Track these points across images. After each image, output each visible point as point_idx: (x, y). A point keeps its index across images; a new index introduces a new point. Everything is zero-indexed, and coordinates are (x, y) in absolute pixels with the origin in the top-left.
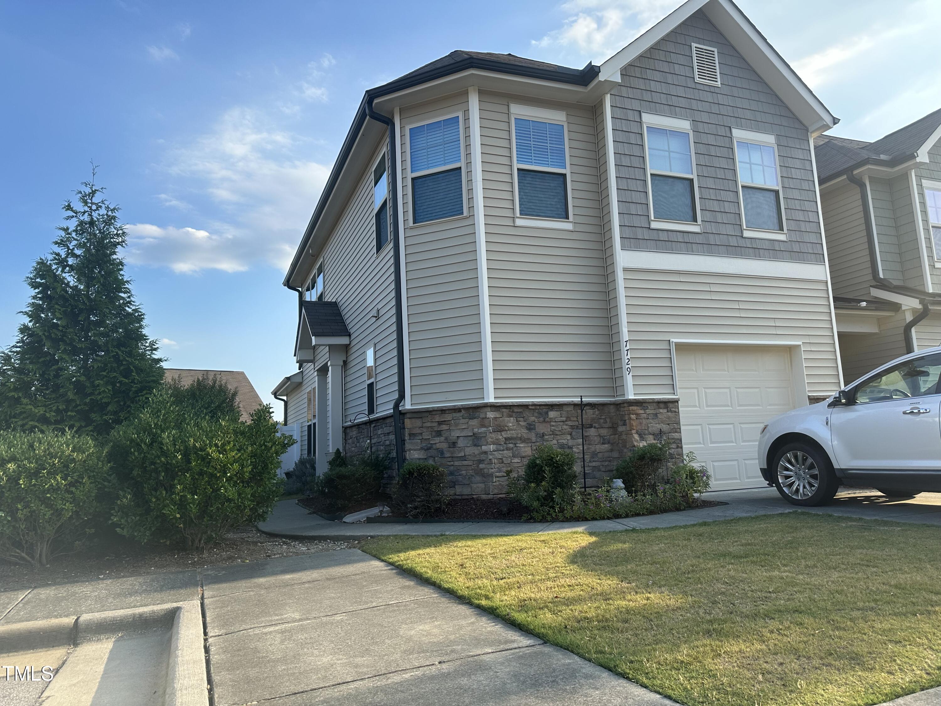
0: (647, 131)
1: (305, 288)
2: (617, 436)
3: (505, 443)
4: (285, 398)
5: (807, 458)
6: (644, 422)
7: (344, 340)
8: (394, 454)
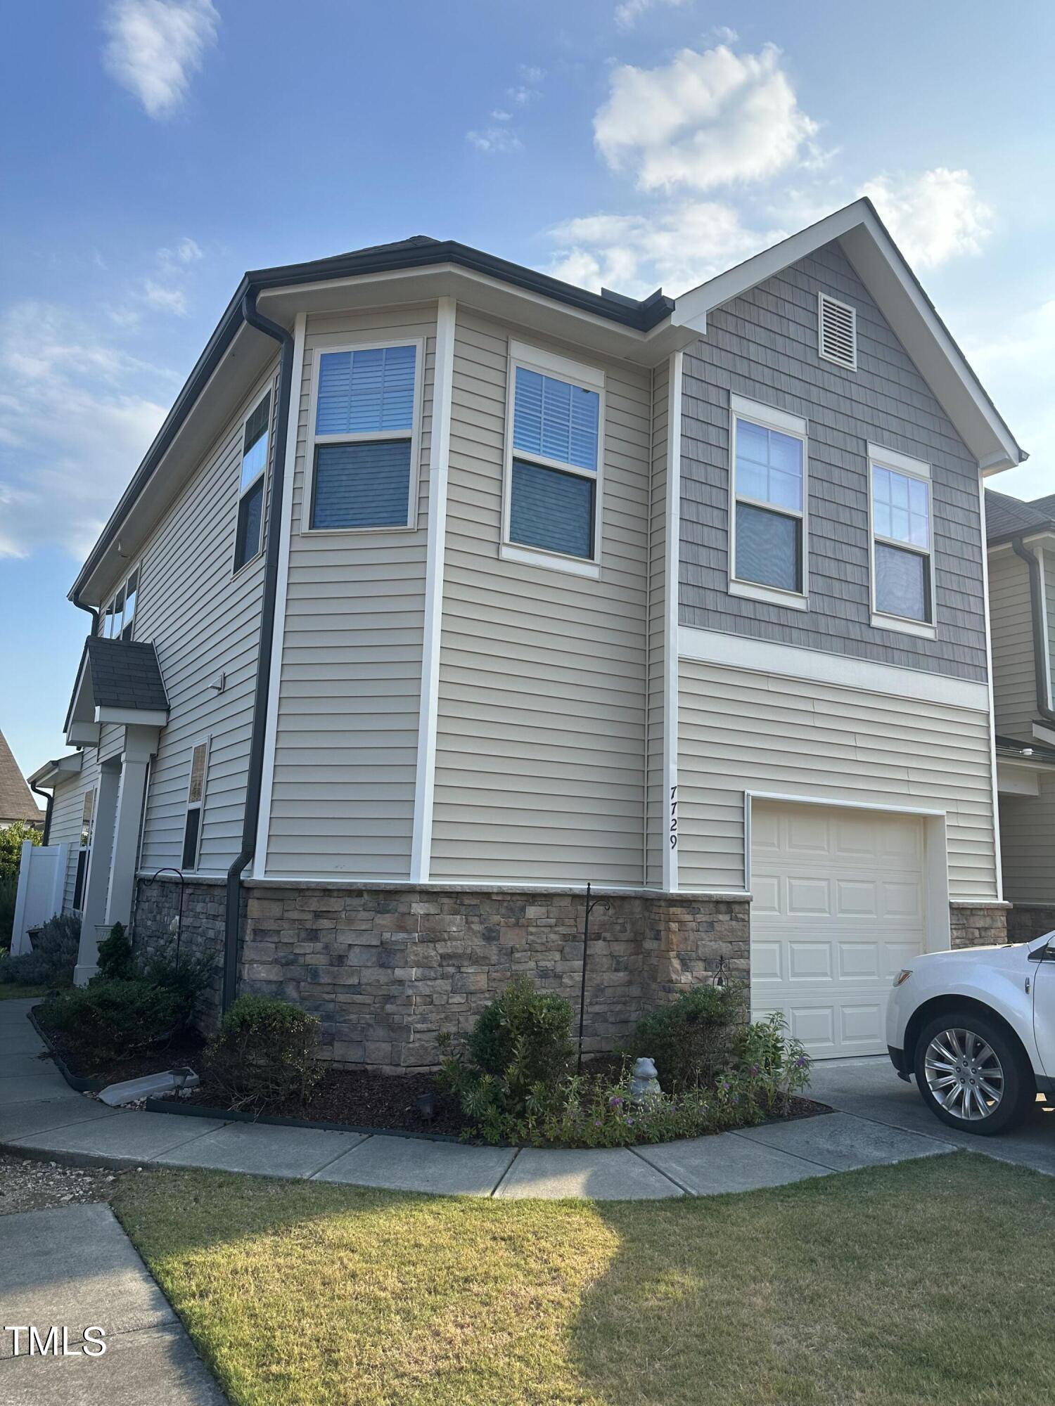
0: (737, 427)
1: (106, 609)
2: (641, 956)
3: (441, 965)
4: (50, 791)
5: (983, 1046)
6: (692, 936)
7: (156, 719)
8: (220, 961)
